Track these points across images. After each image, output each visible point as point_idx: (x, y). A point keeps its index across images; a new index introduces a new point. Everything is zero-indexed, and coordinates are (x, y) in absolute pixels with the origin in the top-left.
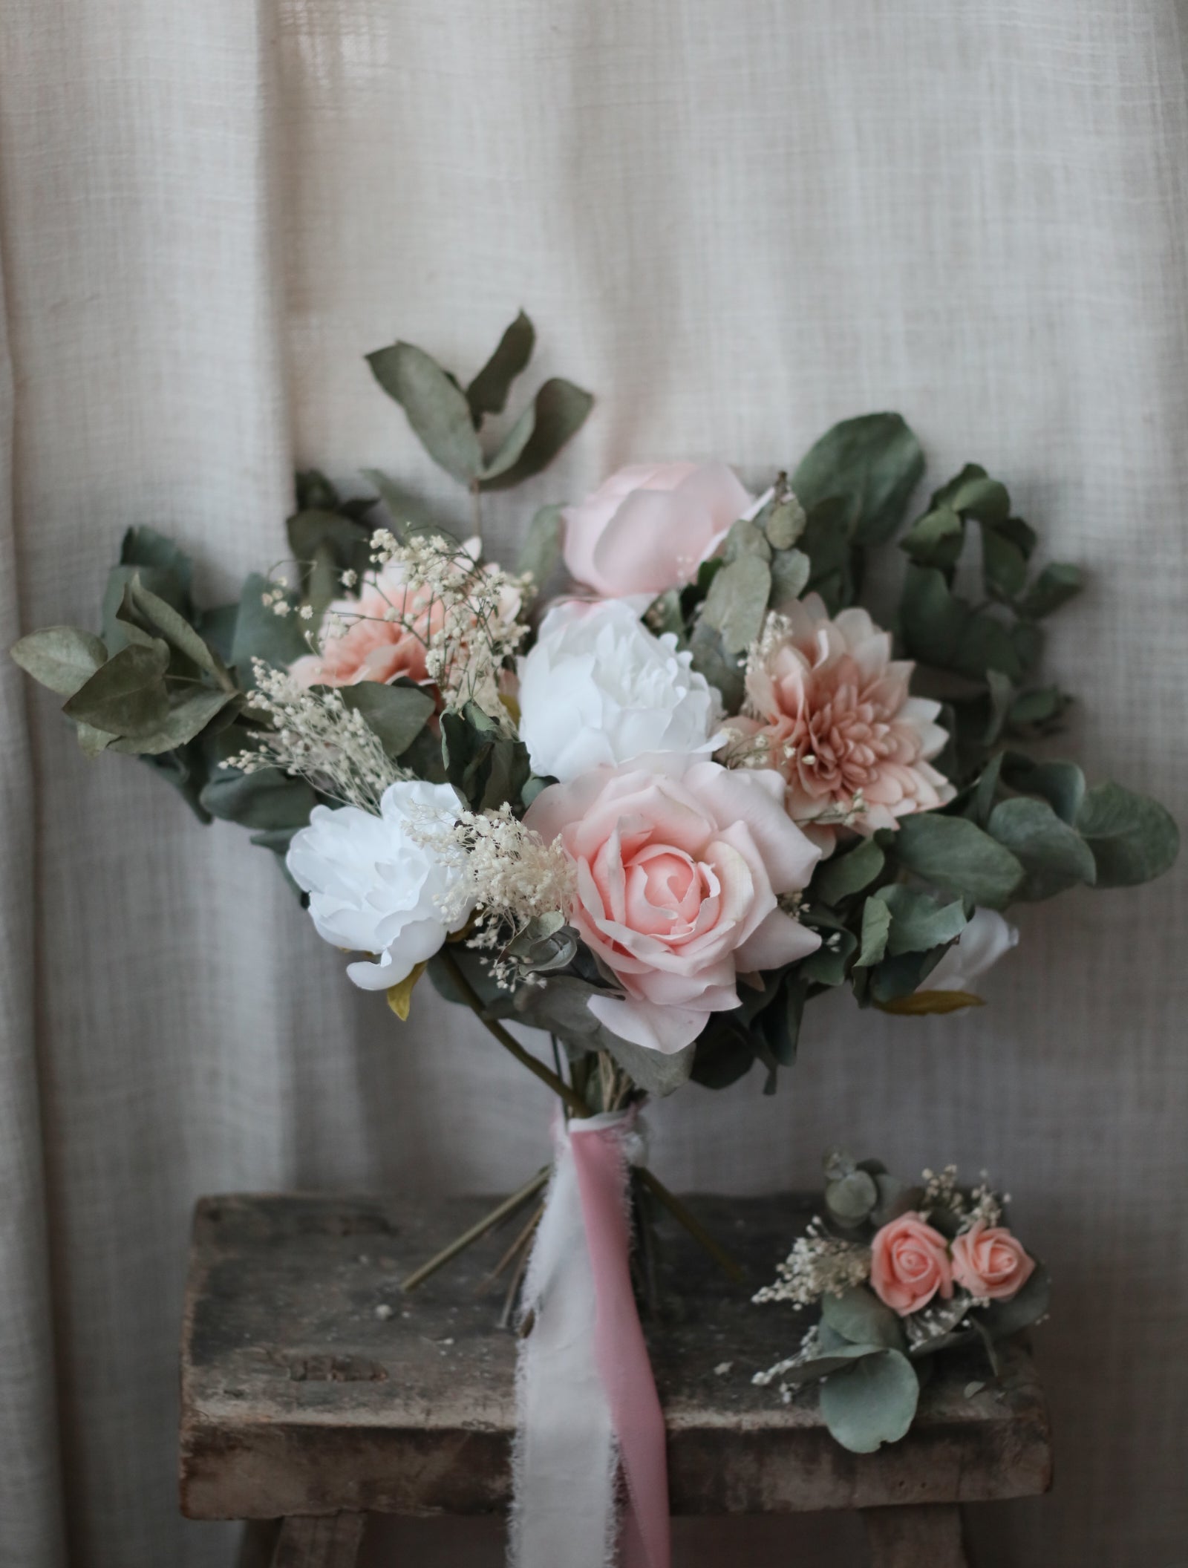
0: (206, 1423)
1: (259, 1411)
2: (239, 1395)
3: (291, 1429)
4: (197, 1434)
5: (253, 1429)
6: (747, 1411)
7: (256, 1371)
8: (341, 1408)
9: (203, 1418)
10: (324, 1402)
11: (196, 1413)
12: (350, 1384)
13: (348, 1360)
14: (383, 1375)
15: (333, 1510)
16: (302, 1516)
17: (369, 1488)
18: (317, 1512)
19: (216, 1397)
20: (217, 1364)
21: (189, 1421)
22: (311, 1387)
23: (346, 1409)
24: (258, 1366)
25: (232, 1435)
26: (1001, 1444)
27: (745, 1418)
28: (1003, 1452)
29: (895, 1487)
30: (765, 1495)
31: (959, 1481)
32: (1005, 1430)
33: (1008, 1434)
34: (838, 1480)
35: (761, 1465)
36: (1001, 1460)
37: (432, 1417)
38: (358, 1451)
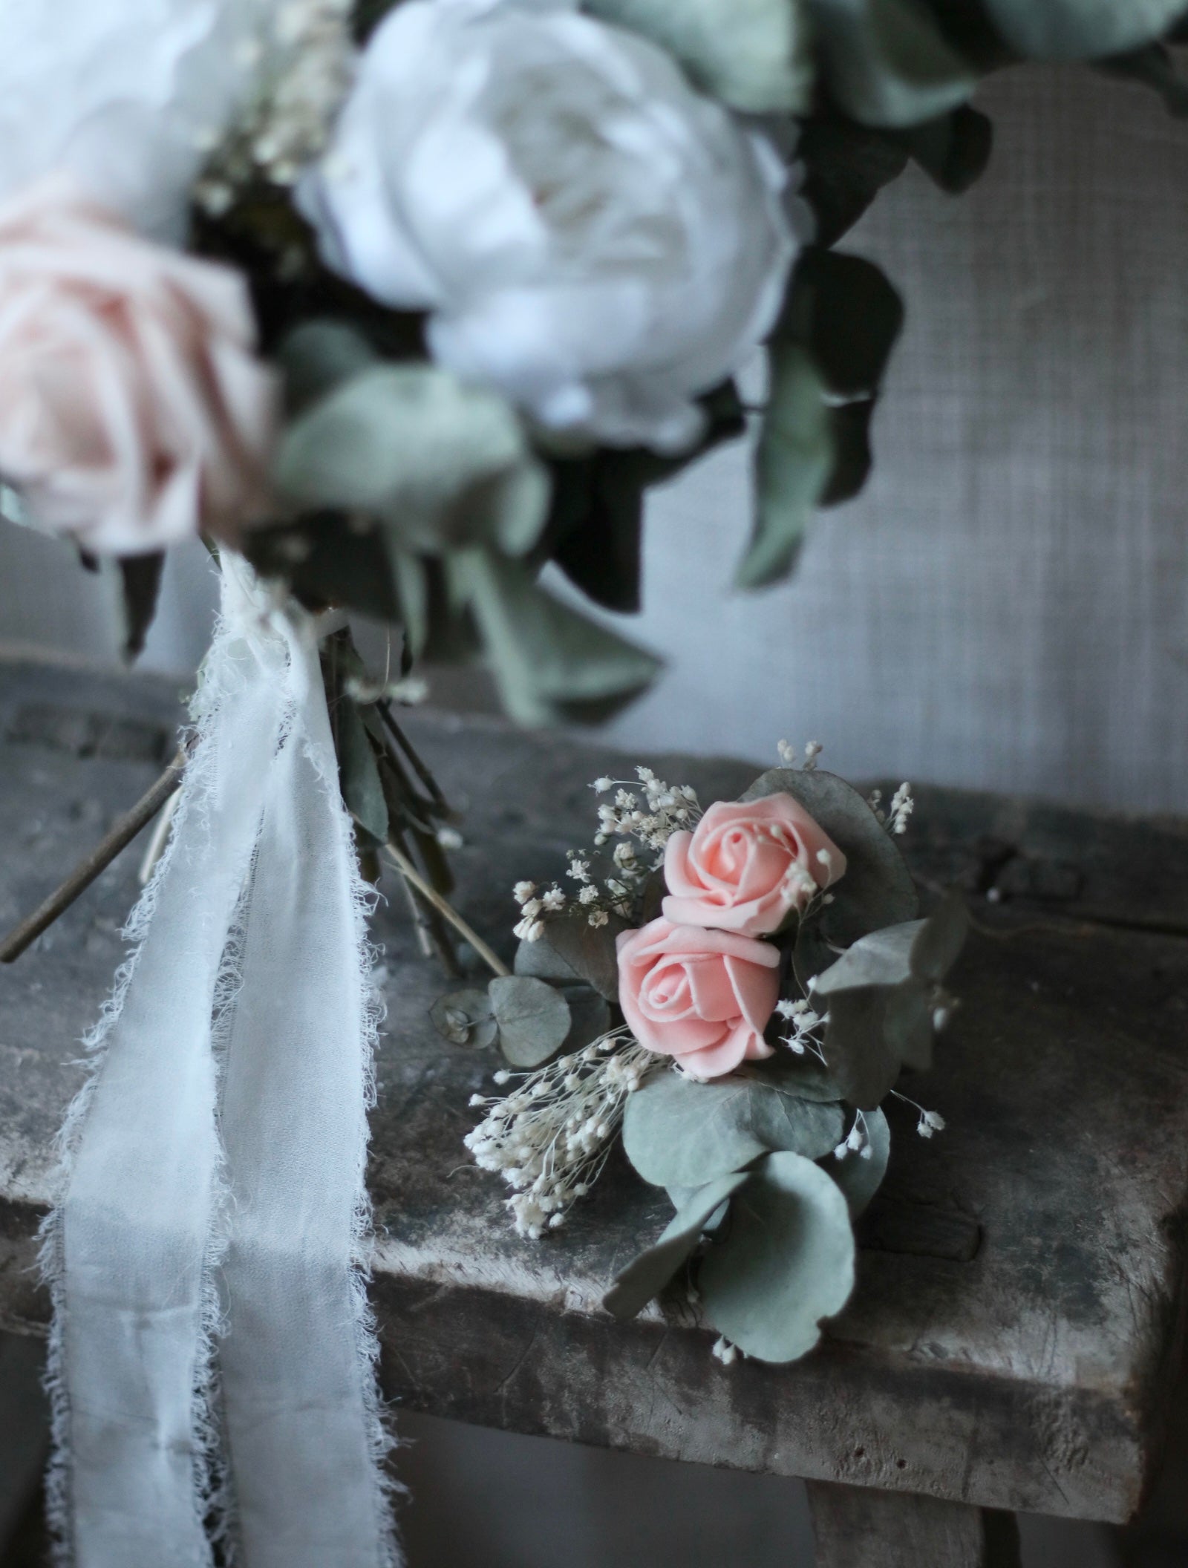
6: (581, 1273)
26: (1048, 1426)
27: (571, 1288)
28: (1051, 1440)
29: (847, 1455)
30: (610, 1423)
31: (969, 1471)
32: (1058, 1404)
33: (1061, 1412)
34: (743, 1424)
35: (602, 1372)
36: (1050, 1452)
37: (21, 1180)
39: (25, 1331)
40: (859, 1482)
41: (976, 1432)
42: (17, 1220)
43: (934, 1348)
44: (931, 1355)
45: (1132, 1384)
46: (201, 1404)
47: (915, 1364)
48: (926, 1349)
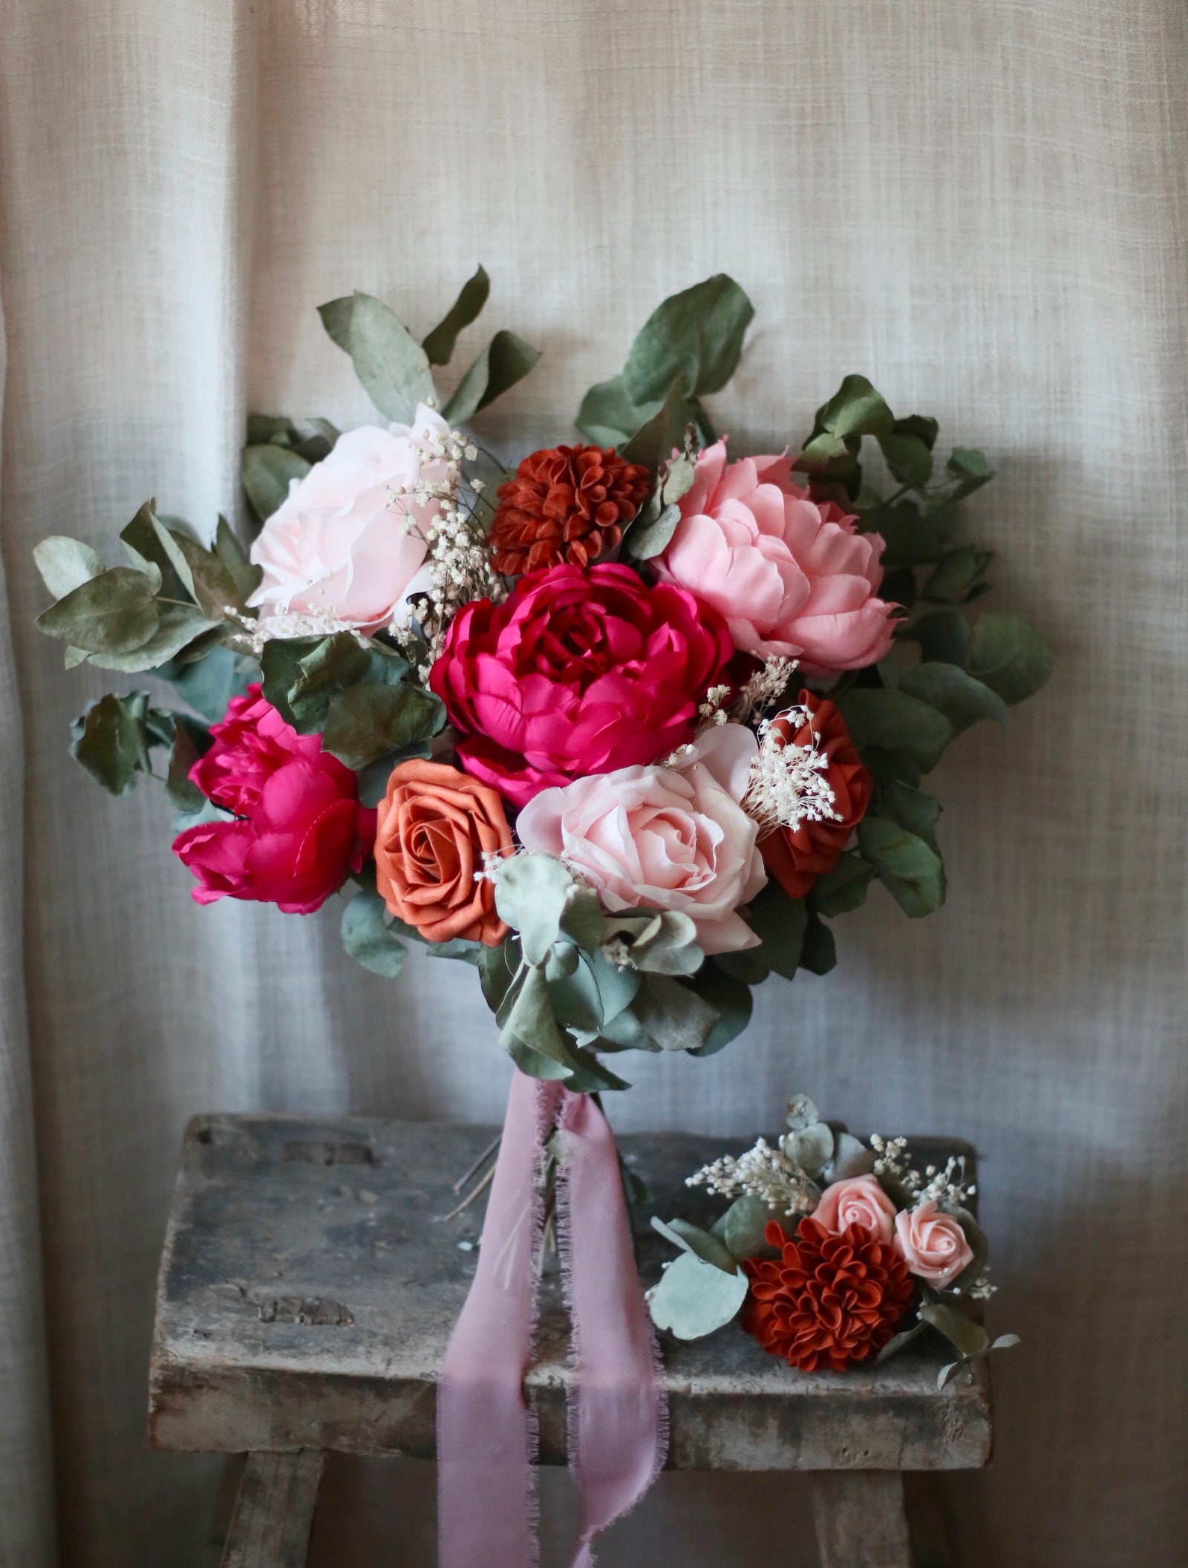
0: (174, 1364)
1: (226, 1353)
2: (206, 1335)
3: (256, 1372)
4: (165, 1372)
5: (220, 1371)
6: (697, 1375)
7: (227, 1309)
8: (305, 1354)
9: (171, 1358)
10: (290, 1346)
11: (165, 1353)
12: (317, 1327)
13: (317, 1303)
14: (350, 1321)
15: (296, 1448)
16: (265, 1453)
17: (330, 1429)
18: (281, 1449)
19: (186, 1337)
20: (190, 1300)
21: (156, 1360)
22: (278, 1329)
23: (310, 1355)
24: (229, 1304)
25: (199, 1375)
26: (943, 1419)
27: (694, 1383)
28: (944, 1426)
29: (838, 1453)
30: (713, 1454)
31: (902, 1450)
32: (948, 1406)
33: (949, 1410)
34: (784, 1444)
35: (709, 1426)
36: (943, 1434)
37: (392, 1367)
38: (320, 1395)
39: (385, 1456)
40: (844, 1467)
41: (905, 1428)
42: (390, 1389)
43: (883, 1386)
44: (882, 1390)
45: (983, 1390)
47: (874, 1396)
48: (879, 1387)
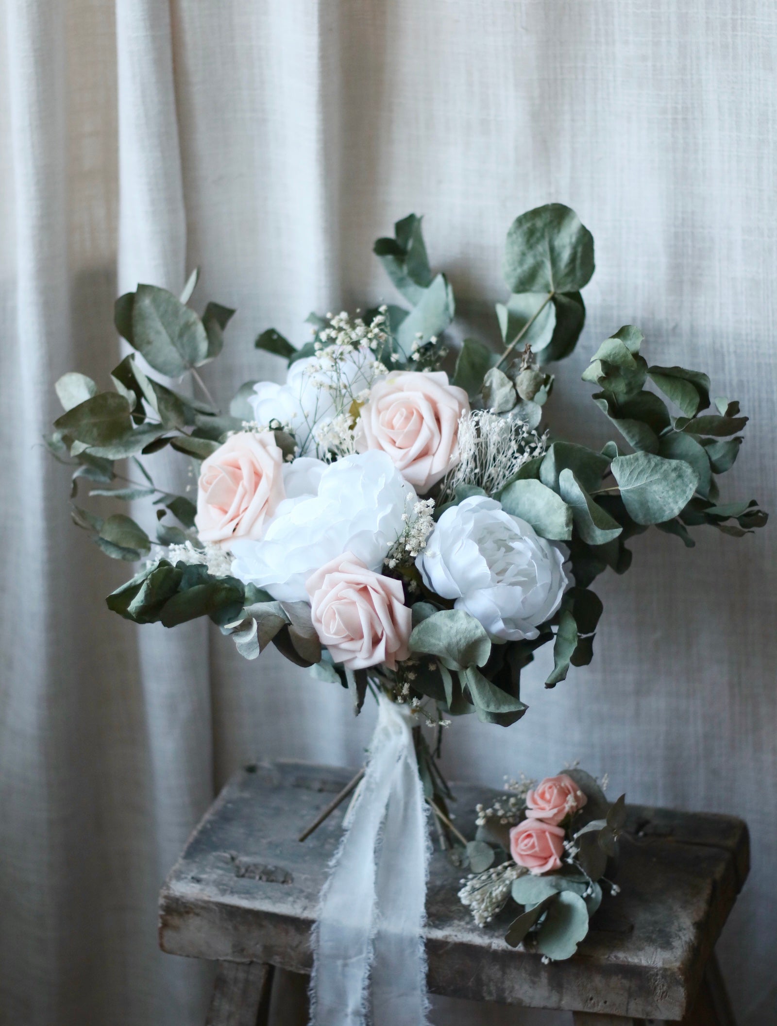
0: (173, 895)
1: (205, 892)
2: (198, 880)
3: (223, 907)
4: (168, 901)
5: (200, 903)
6: (497, 937)
7: (218, 868)
8: (254, 898)
9: (171, 892)
10: (247, 893)
11: (168, 888)
12: (269, 883)
13: (273, 869)
14: (290, 882)
15: (246, 960)
16: (230, 962)
17: (268, 950)
18: (238, 960)
19: (185, 880)
20: (197, 860)
21: (164, 892)
22: (245, 882)
23: (257, 899)
24: (221, 864)
25: (188, 905)
26: (654, 983)
27: (494, 942)
28: (655, 988)
29: (587, 1001)
30: (507, 994)
31: (628, 1003)
32: (657, 975)
33: (658, 978)
34: (552, 990)
35: (504, 973)
36: (655, 994)
38: (261, 926)
39: (304, 971)
40: (591, 1011)
41: (630, 988)
42: (304, 926)
43: (616, 957)
44: (615, 959)
45: (681, 966)
46: (366, 993)
47: (609, 962)
48: (613, 957)
